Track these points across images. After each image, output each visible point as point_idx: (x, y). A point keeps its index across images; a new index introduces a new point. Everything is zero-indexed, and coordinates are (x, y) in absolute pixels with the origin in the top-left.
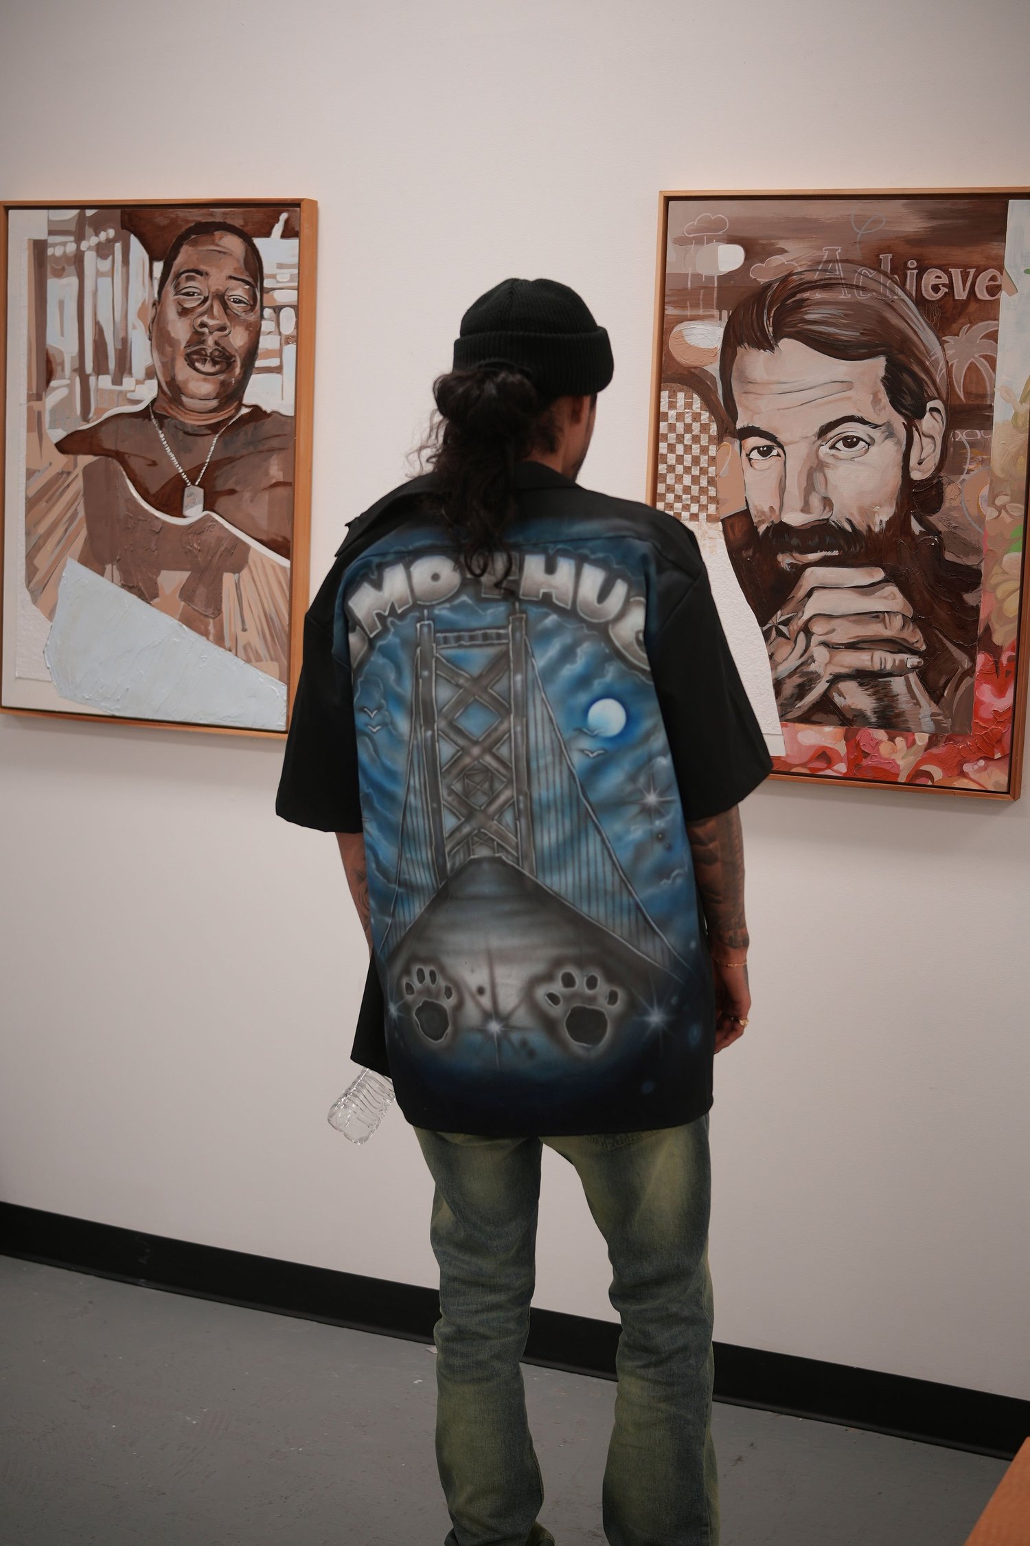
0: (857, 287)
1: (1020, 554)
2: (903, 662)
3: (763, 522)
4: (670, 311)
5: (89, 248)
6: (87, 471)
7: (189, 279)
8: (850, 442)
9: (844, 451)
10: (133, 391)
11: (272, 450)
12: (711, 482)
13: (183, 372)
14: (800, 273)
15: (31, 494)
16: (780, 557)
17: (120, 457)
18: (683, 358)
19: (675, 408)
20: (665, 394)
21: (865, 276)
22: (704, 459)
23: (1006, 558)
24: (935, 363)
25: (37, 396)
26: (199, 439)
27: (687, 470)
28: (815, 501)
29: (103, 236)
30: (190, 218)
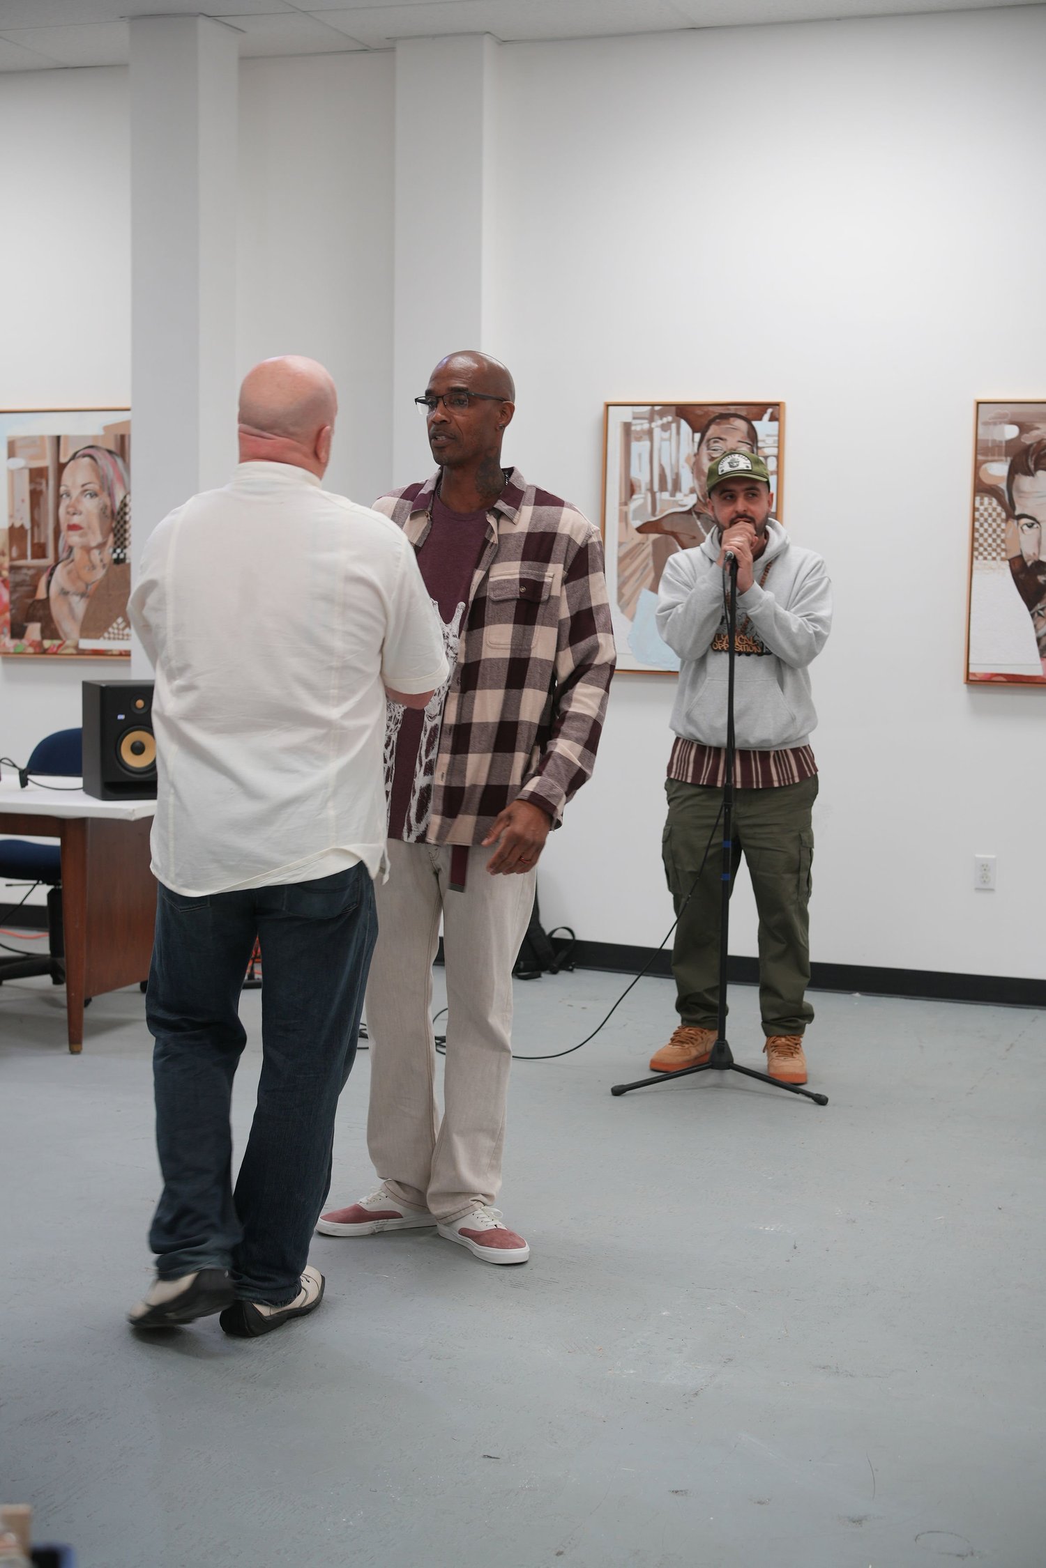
3: (1029, 560)
4: (980, 457)
5: (657, 427)
6: (655, 543)
7: (715, 442)
10: (682, 500)
15: (621, 554)
16: (1039, 577)
17: (674, 535)
18: (987, 480)
19: (983, 505)
20: (978, 499)
25: (625, 503)
27: (990, 536)
29: (665, 420)
30: (717, 411)
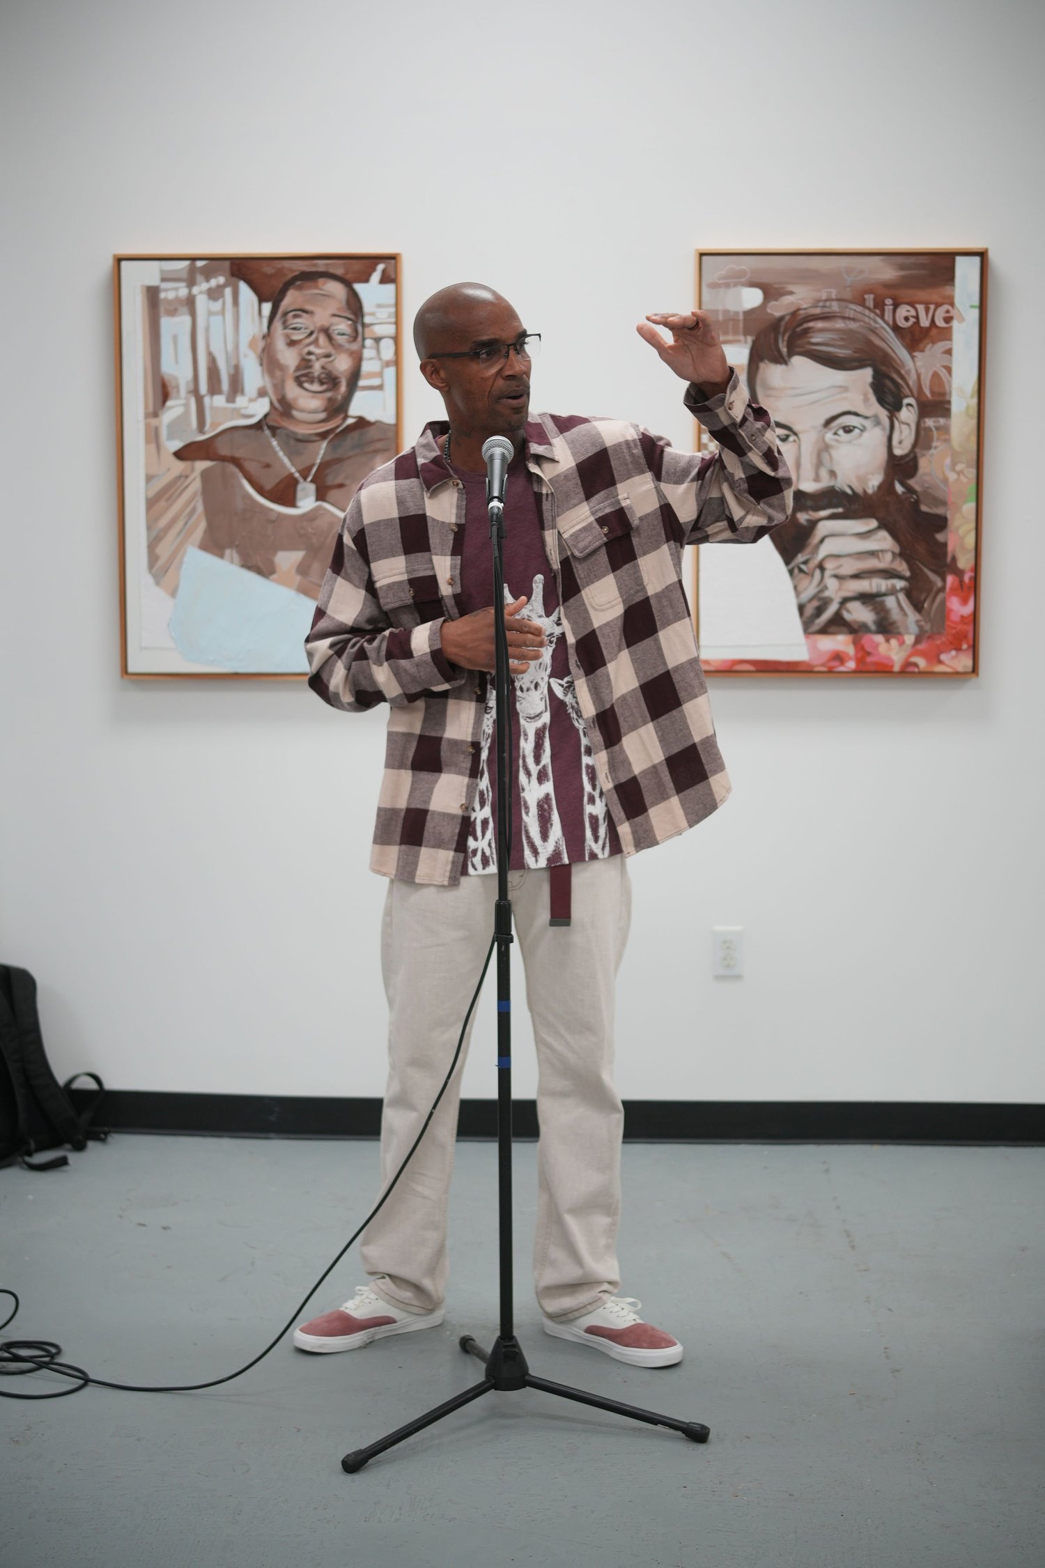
0: (849, 319)
1: (972, 505)
2: (894, 587)
5: (201, 293)
6: (205, 475)
7: (295, 316)
8: (848, 430)
9: (843, 436)
10: (246, 408)
11: (376, 452)
13: (292, 391)
14: (805, 309)
15: (152, 494)
16: (800, 515)
17: (236, 461)
21: (855, 310)
23: (964, 507)
25: (154, 413)
26: (311, 446)
28: (824, 473)
29: (213, 283)
30: (297, 268)
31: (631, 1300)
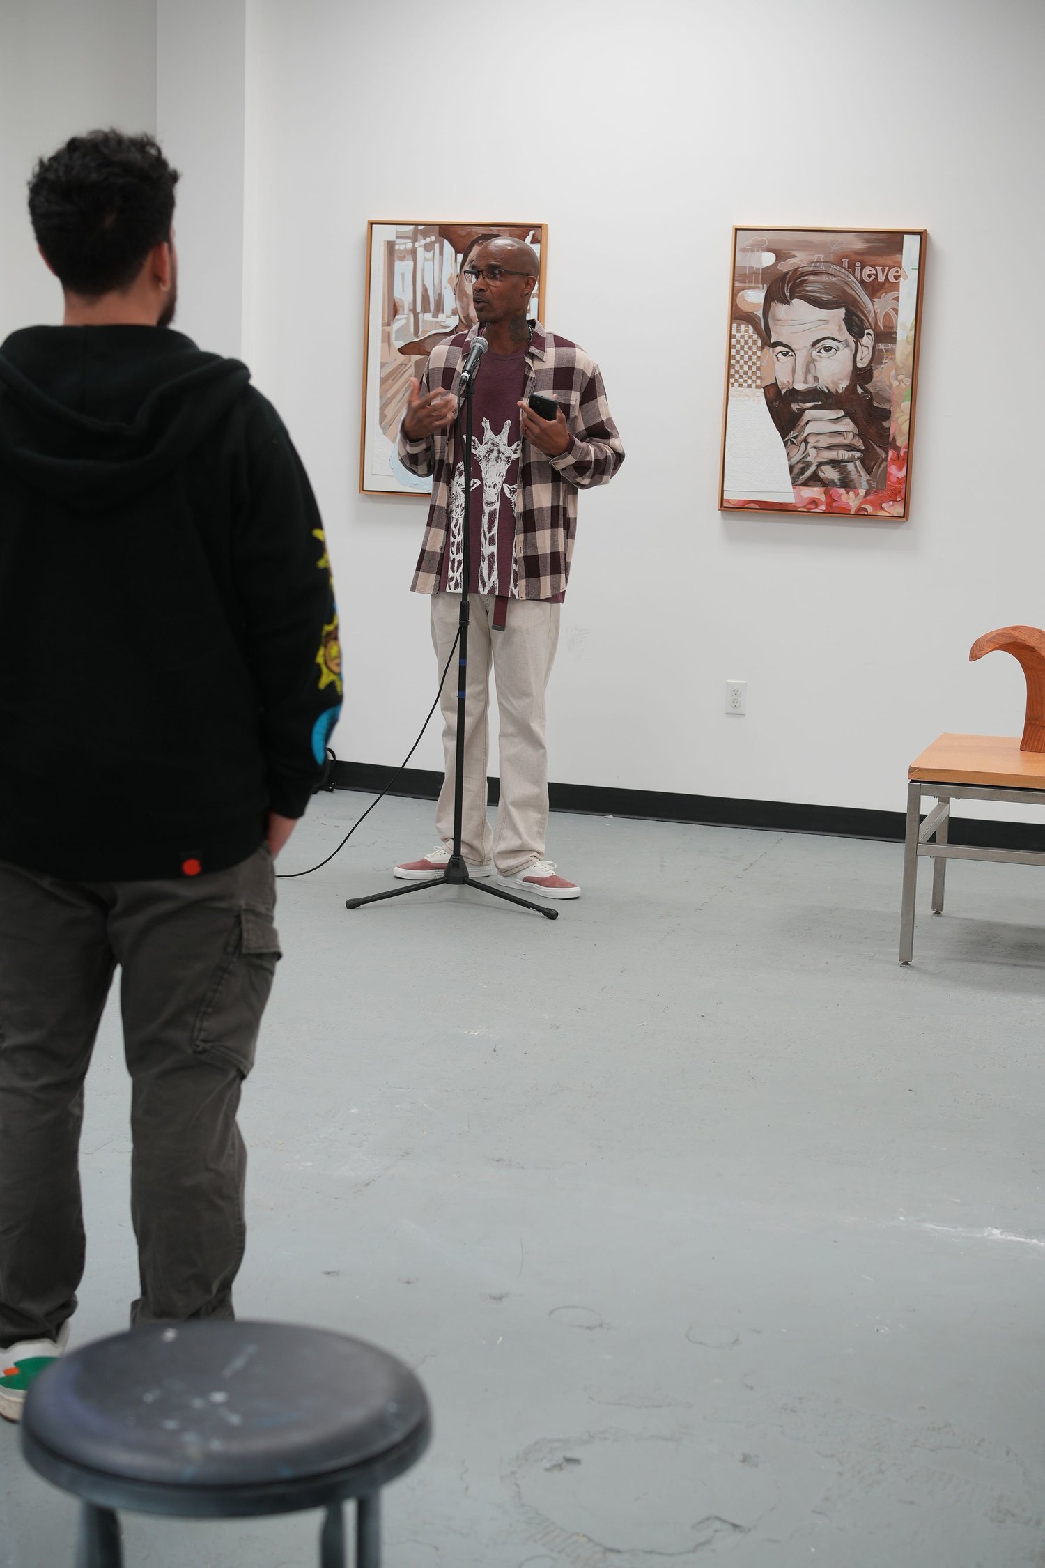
0: (831, 274)
1: (910, 403)
2: (853, 456)
3: (784, 388)
4: (737, 284)
5: (420, 246)
6: (417, 364)
8: (827, 349)
9: (824, 353)
12: (758, 369)
14: (803, 267)
16: (792, 405)
18: (744, 307)
19: (740, 332)
20: (734, 326)
21: (835, 269)
22: (754, 357)
23: (903, 405)
24: (869, 311)
25: (388, 323)
27: (746, 363)
28: (810, 378)
29: (428, 240)
30: (479, 232)
31: (551, 862)
